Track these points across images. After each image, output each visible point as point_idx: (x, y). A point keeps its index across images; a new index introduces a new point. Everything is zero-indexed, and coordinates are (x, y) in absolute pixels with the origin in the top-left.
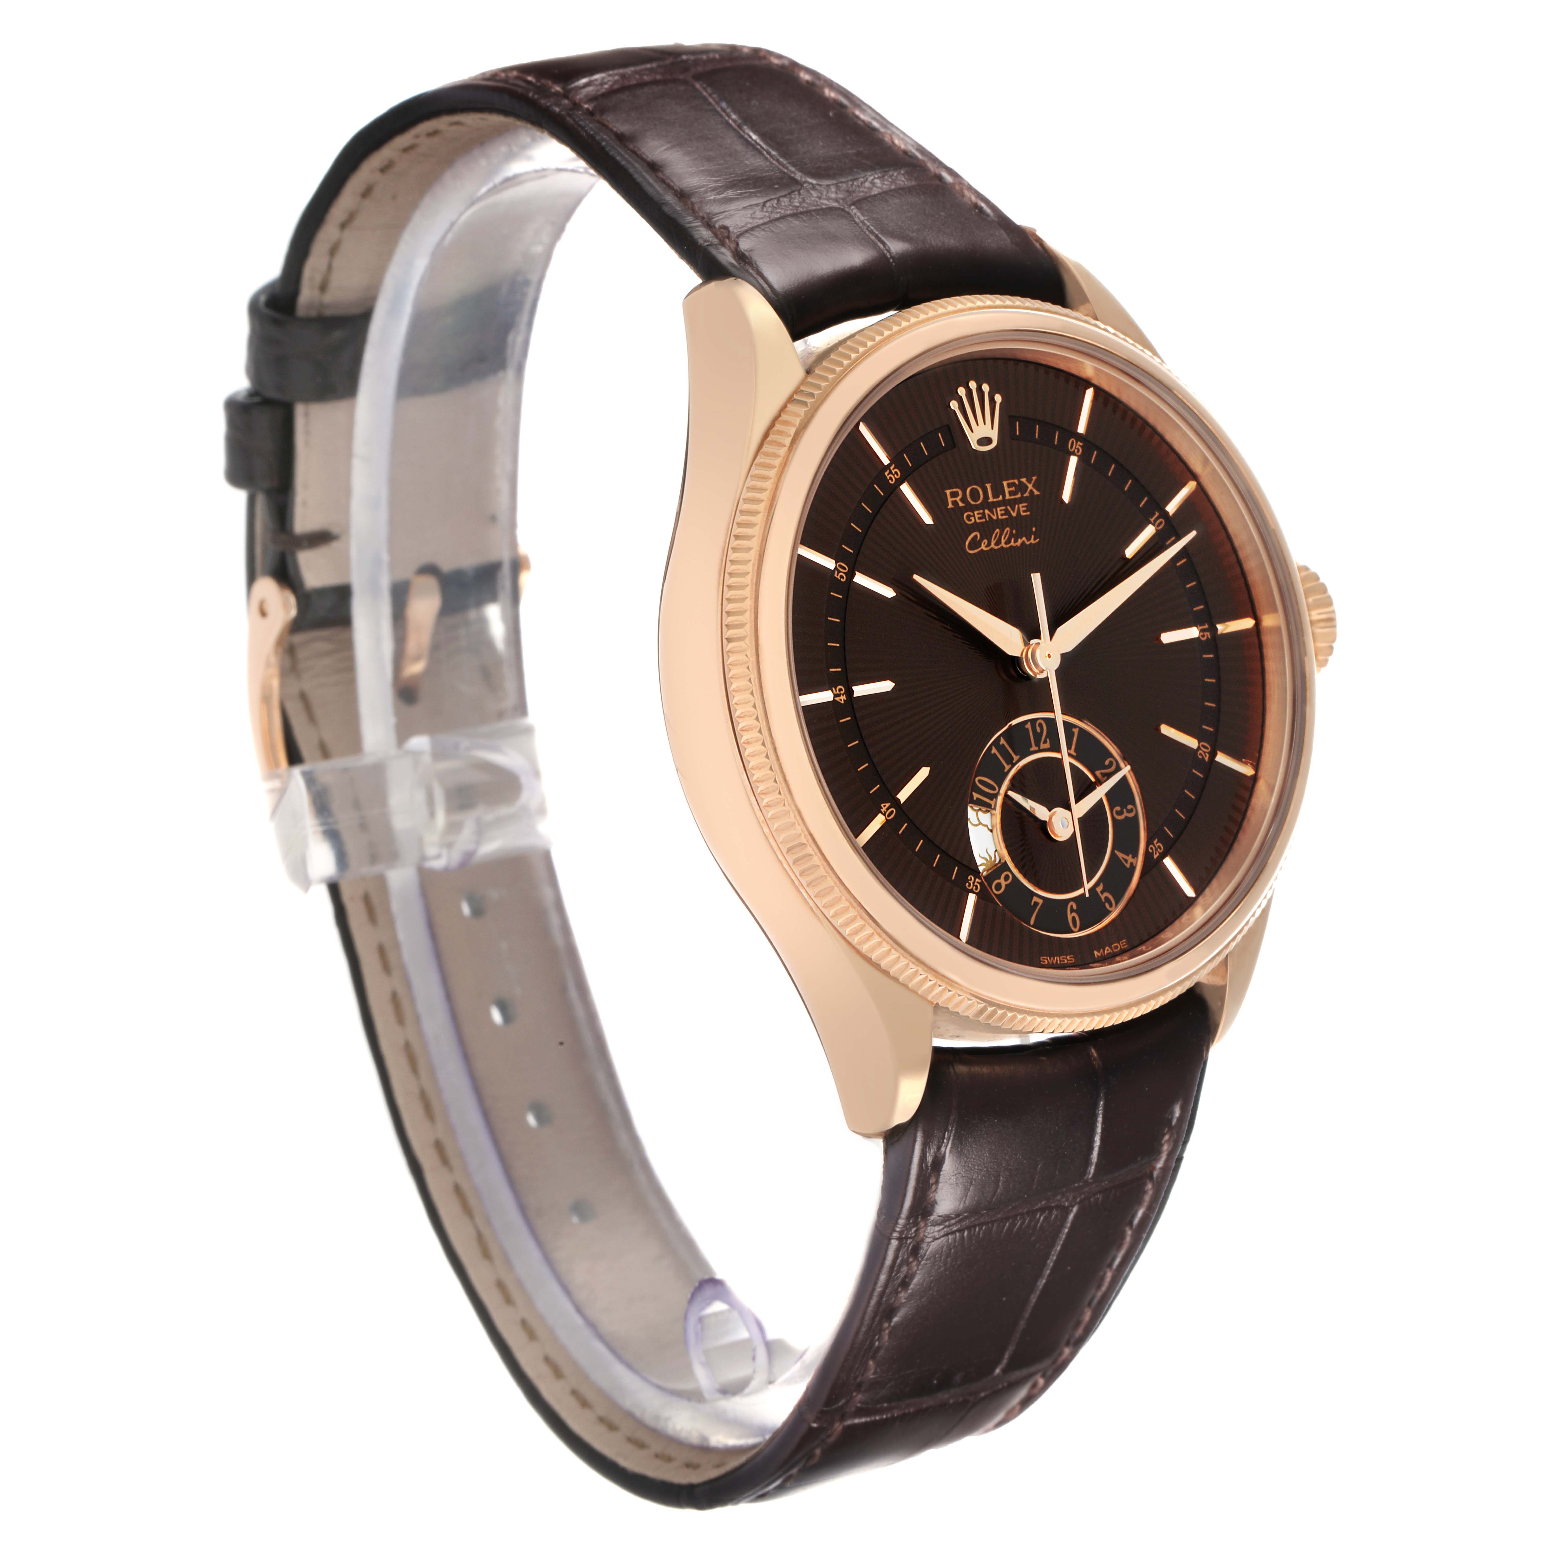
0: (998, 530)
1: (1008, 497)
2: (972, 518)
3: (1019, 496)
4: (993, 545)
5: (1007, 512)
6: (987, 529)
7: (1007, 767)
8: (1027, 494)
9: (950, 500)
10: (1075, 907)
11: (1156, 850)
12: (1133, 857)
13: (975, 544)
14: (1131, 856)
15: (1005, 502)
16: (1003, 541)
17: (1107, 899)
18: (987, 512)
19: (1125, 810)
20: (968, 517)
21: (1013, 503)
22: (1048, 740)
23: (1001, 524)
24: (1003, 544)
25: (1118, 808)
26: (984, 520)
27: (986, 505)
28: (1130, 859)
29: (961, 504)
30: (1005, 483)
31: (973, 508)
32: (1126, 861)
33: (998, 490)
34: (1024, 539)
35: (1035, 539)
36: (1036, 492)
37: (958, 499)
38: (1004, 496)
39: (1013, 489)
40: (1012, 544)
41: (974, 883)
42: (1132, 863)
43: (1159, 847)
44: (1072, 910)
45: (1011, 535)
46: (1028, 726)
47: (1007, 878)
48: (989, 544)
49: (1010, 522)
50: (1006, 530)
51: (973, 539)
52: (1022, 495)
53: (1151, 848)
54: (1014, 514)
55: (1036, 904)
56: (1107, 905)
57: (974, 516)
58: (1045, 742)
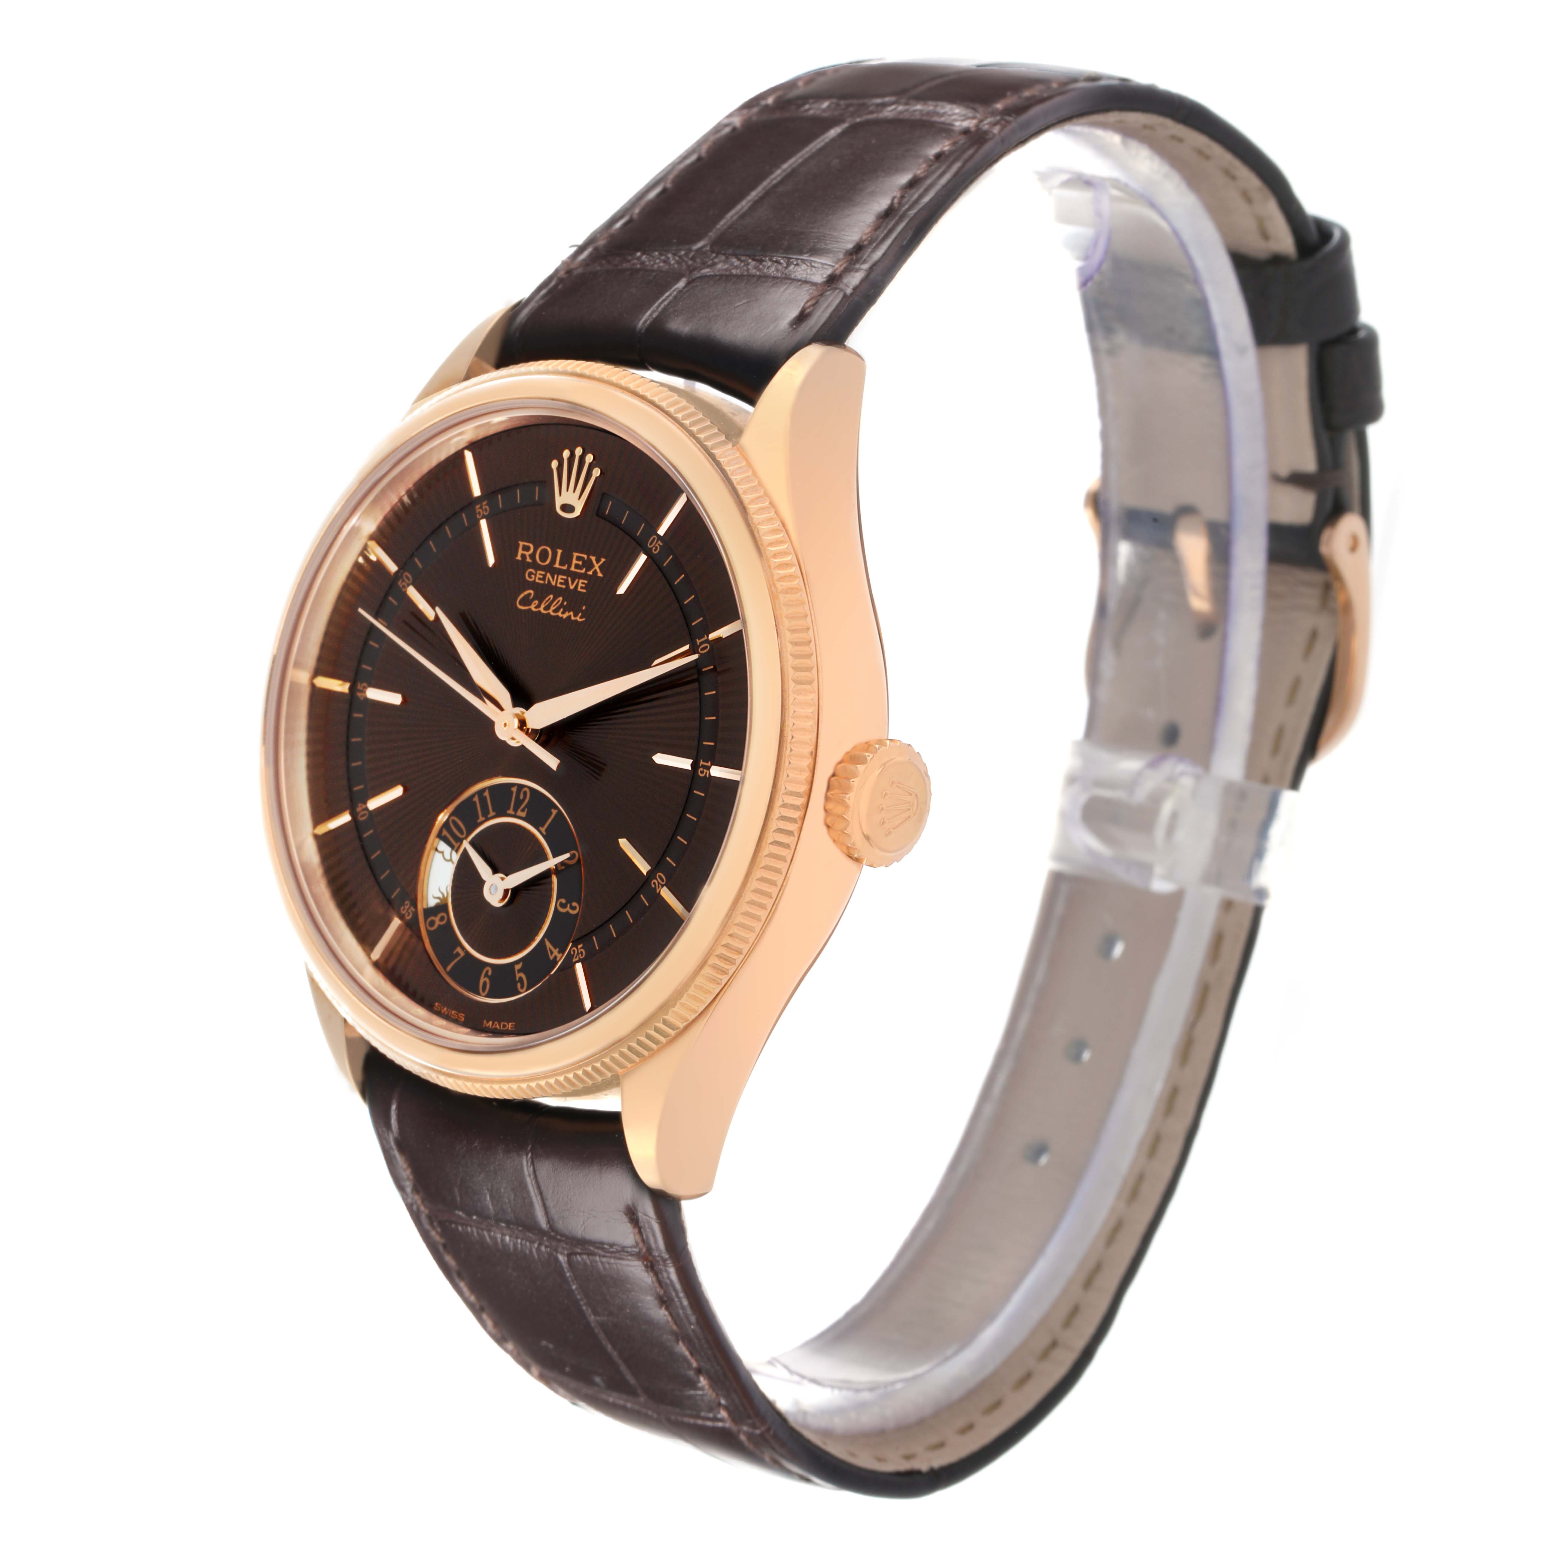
0: (551, 596)
1: (573, 569)
2: (533, 576)
3: (583, 571)
4: (541, 609)
5: (566, 582)
6: (542, 591)
7: (481, 819)
8: (590, 573)
9: (520, 552)
10: (490, 973)
11: (578, 954)
12: (559, 952)
13: (526, 601)
14: (557, 950)
15: (567, 573)
16: (552, 608)
17: (521, 979)
18: (549, 575)
19: (569, 905)
20: (530, 574)
21: (575, 576)
22: (526, 809)
23: (557, 592)
24: (551, 611)
25: (563, 901)
26: (542, 582)
27: (550, 569)
28: (556, 952)
29: (529, 560)
30: (575, 555)
31: (537, 567)
32: (552, 953)
33: (566, 559)
34: (571, 613)
35: (581, 618)
36: (600, 575)
37: (527, 554)
38: (570, 566)
39: (580, 563)
40: (560, 614)
41: (408, 909)
42: (556, 957)
43: (582, 953)
44: (486, 975)
45: (562, 606)
46: (514, 789)
47: (442, 919)
48: (538, 606)
49: (564, 593)
50: (558, 599)
51: (525, 596)
52: (586, 571)
53: (574, 951)
54: (572, 587)
55: (458, 954)
56: (519, 985)
57: (535, 575)
58: (523, 810)
